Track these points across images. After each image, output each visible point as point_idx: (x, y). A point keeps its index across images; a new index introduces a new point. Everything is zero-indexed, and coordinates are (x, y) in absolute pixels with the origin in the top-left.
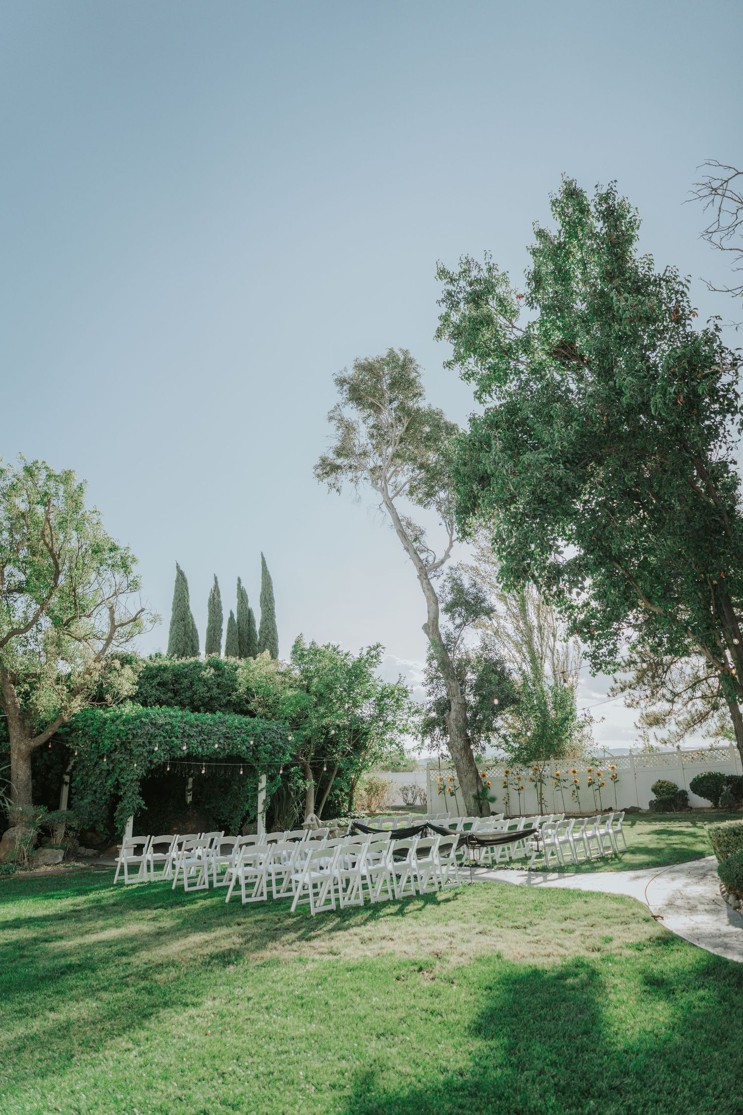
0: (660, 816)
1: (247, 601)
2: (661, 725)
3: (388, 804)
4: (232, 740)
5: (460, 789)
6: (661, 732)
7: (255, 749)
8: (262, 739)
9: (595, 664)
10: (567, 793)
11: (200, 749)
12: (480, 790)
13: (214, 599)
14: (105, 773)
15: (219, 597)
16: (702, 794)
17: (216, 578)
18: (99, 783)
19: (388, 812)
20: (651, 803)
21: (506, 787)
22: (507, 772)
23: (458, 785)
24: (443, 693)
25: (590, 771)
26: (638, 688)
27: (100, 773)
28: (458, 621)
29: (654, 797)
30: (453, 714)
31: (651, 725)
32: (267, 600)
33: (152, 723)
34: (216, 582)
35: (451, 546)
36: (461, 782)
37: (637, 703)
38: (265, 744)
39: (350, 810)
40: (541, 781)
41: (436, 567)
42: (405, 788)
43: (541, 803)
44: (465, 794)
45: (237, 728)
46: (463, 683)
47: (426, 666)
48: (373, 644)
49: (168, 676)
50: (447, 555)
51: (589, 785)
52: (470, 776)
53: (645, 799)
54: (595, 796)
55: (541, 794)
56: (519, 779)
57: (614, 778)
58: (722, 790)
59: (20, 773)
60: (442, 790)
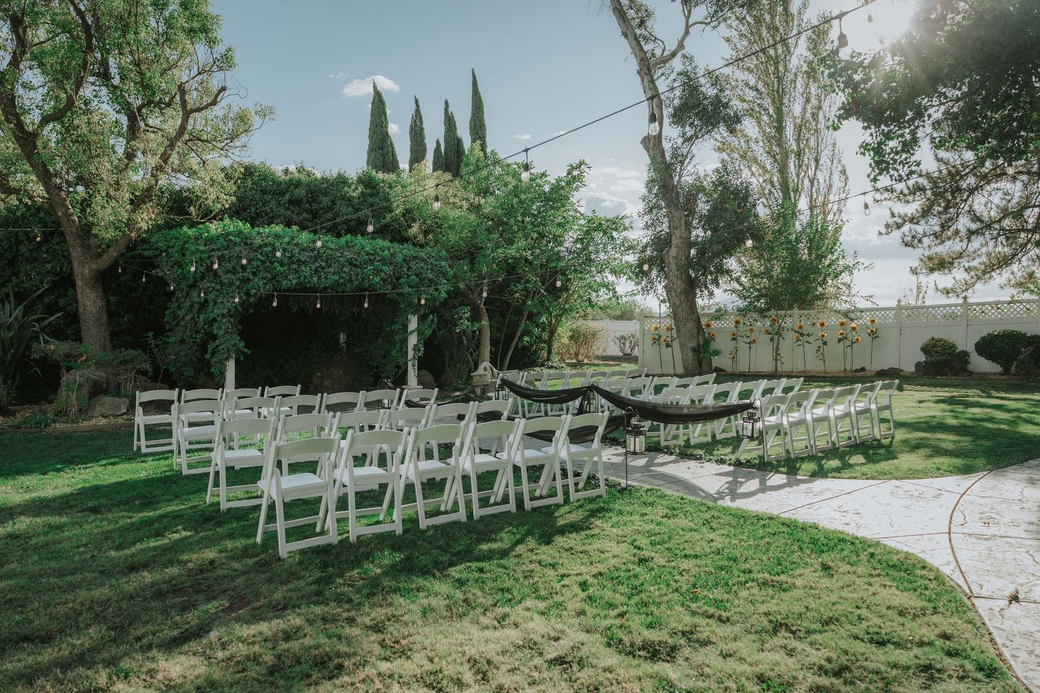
0: (928, 381)
1: (455, 129)
2: (946, 271)
3: (597, 353)
4: (362, 269)
5: (677, 341)
6: (945, 280)
7: (396, 281)
8: (405, 269)
9: (878, 163)
10: (810, 349)
11: (315, 279)
12: (701, 342)
13: (416, 125)
14: (197, 307)
15: (422, 123)
16: (990, 357)
17: (417, 101)
18: (189, 317)
19: (596, 362)
20: (918, 365)
21: (734, 339)
22: (737, 322)
23: (675, 336)
24: (665, 227)
25: (842, 324)
26: (922, 222)
27: (191, 306)
28: (689, 131)
29: (922, 358)
30: (673, 251)
31: (932, 270)
32: (478, 129)
33: (246, 244)
34: (417, 106)
35: (687, 33)
36: (678, 331)
37: (920, 241)
38: (409, 276)
39: (548, 359)
40: (779, 334)
41: (665, 60)
42: (623, 337)
43: (776, 360)
44: (682, 346)
45: (368, 254)
46: (692, 212)
47: (644, 191)
48: (575, 162)
49: (300, 192)
50: (681, 46)
51: (840, 340)
52: (691, 325)
53: (910, 359)
54: (845, 353)
55: (778, 349)
56: (752, 330)
57: (874, 334)
58: (1020, 353)
59: (87, 303)
60: (656, 340)
